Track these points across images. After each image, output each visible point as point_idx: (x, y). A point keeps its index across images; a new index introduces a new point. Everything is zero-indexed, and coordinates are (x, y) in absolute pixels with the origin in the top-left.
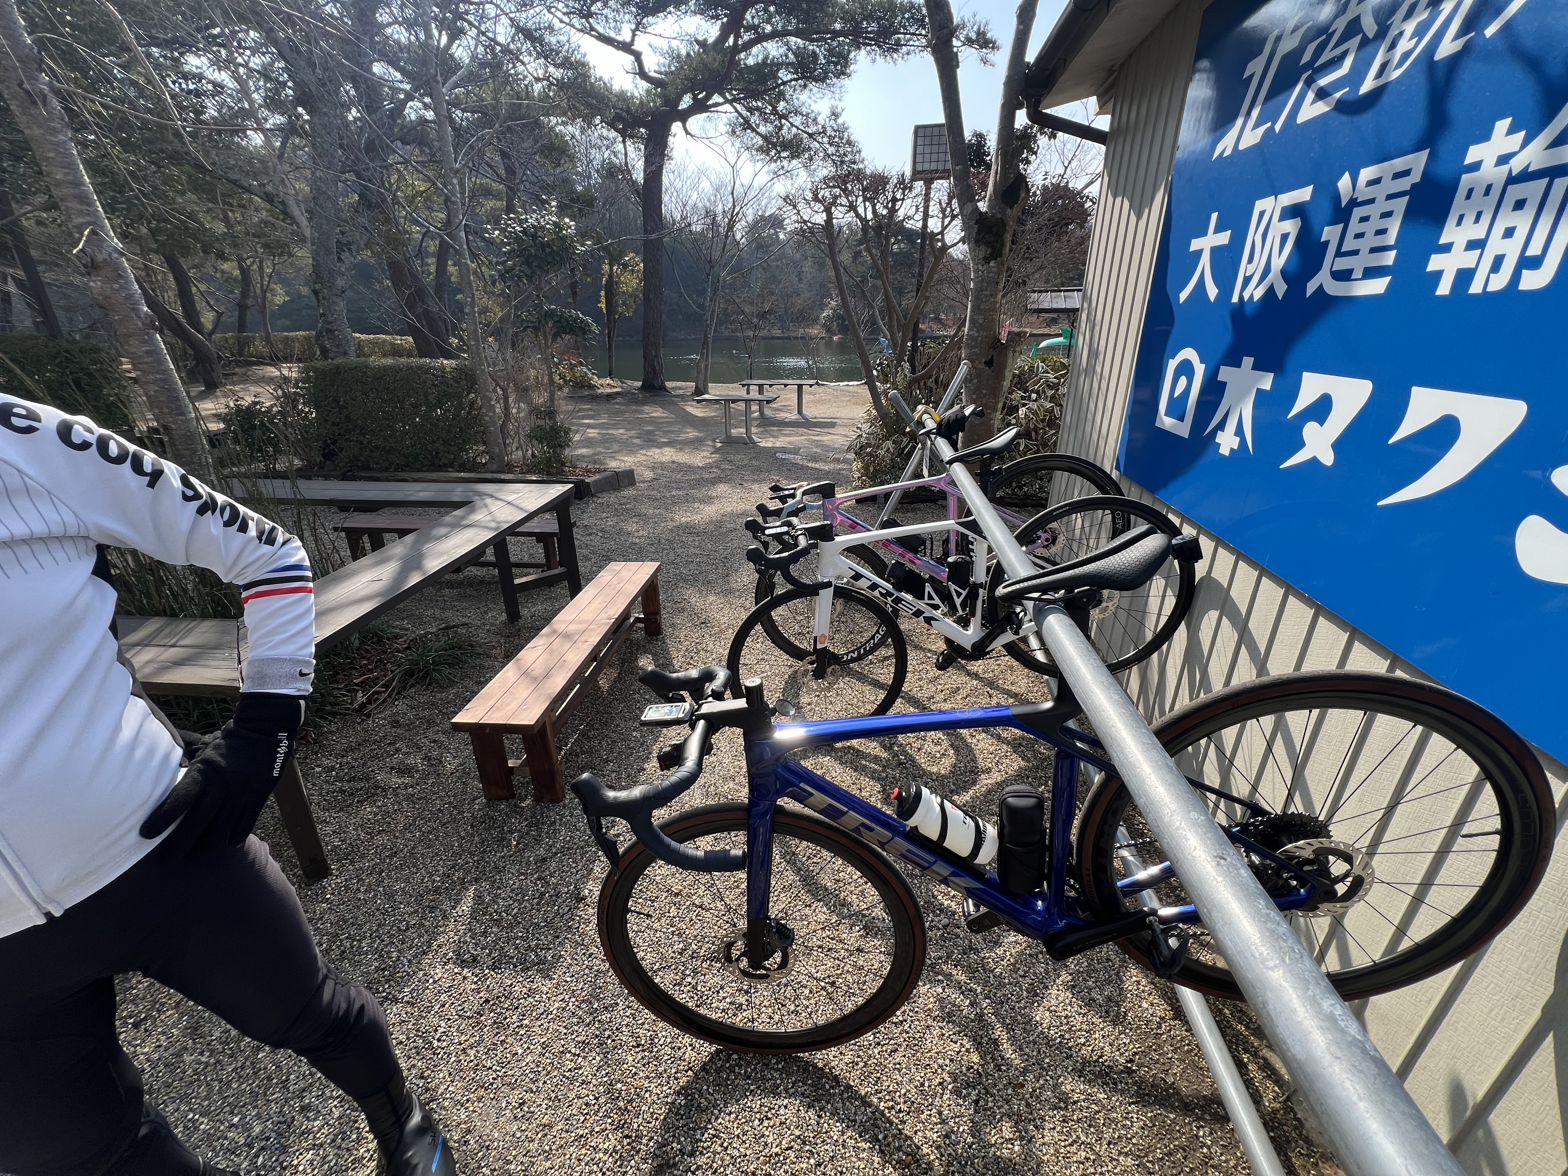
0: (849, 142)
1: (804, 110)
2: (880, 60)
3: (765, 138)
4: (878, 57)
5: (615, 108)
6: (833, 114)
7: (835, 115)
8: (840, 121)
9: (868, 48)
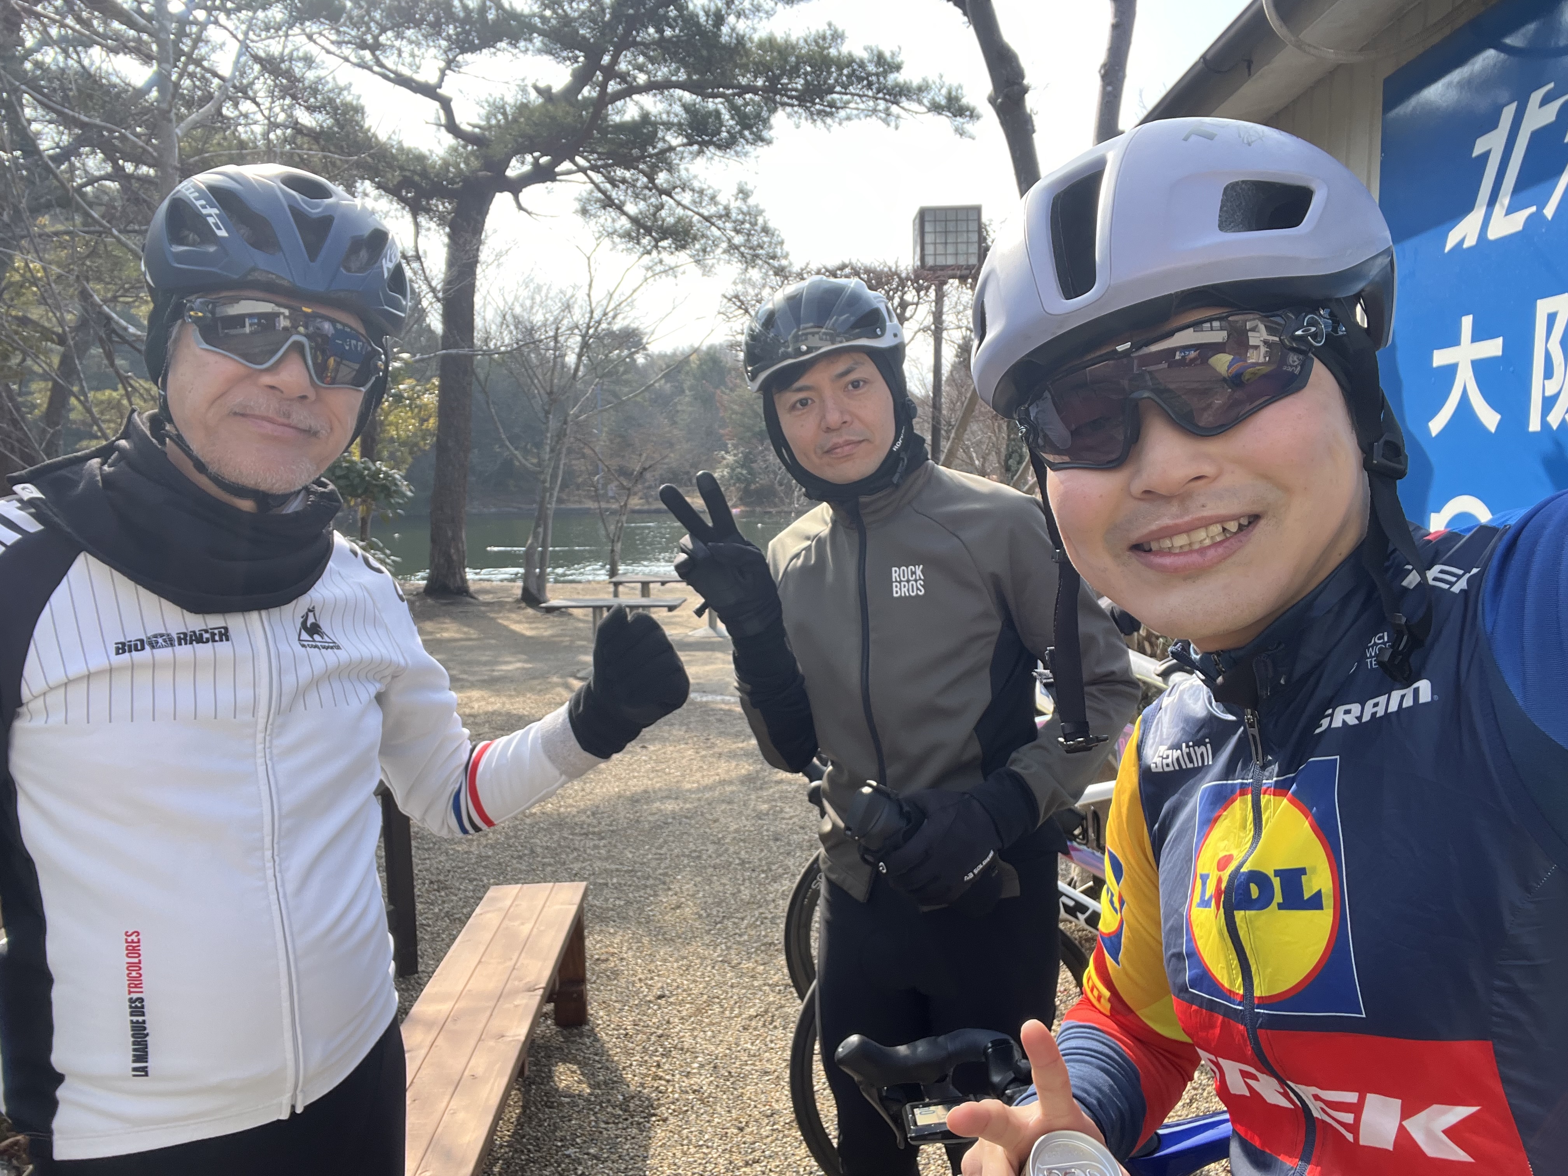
0: (765, 230)
1: (696, 184)
2: (806, 124)
3: (634, 220)
4: (803, 121)
5: (402, 168)
6: (741, 191)
7: (744, 193)
8: (751, 201)
9: (789, 109)
